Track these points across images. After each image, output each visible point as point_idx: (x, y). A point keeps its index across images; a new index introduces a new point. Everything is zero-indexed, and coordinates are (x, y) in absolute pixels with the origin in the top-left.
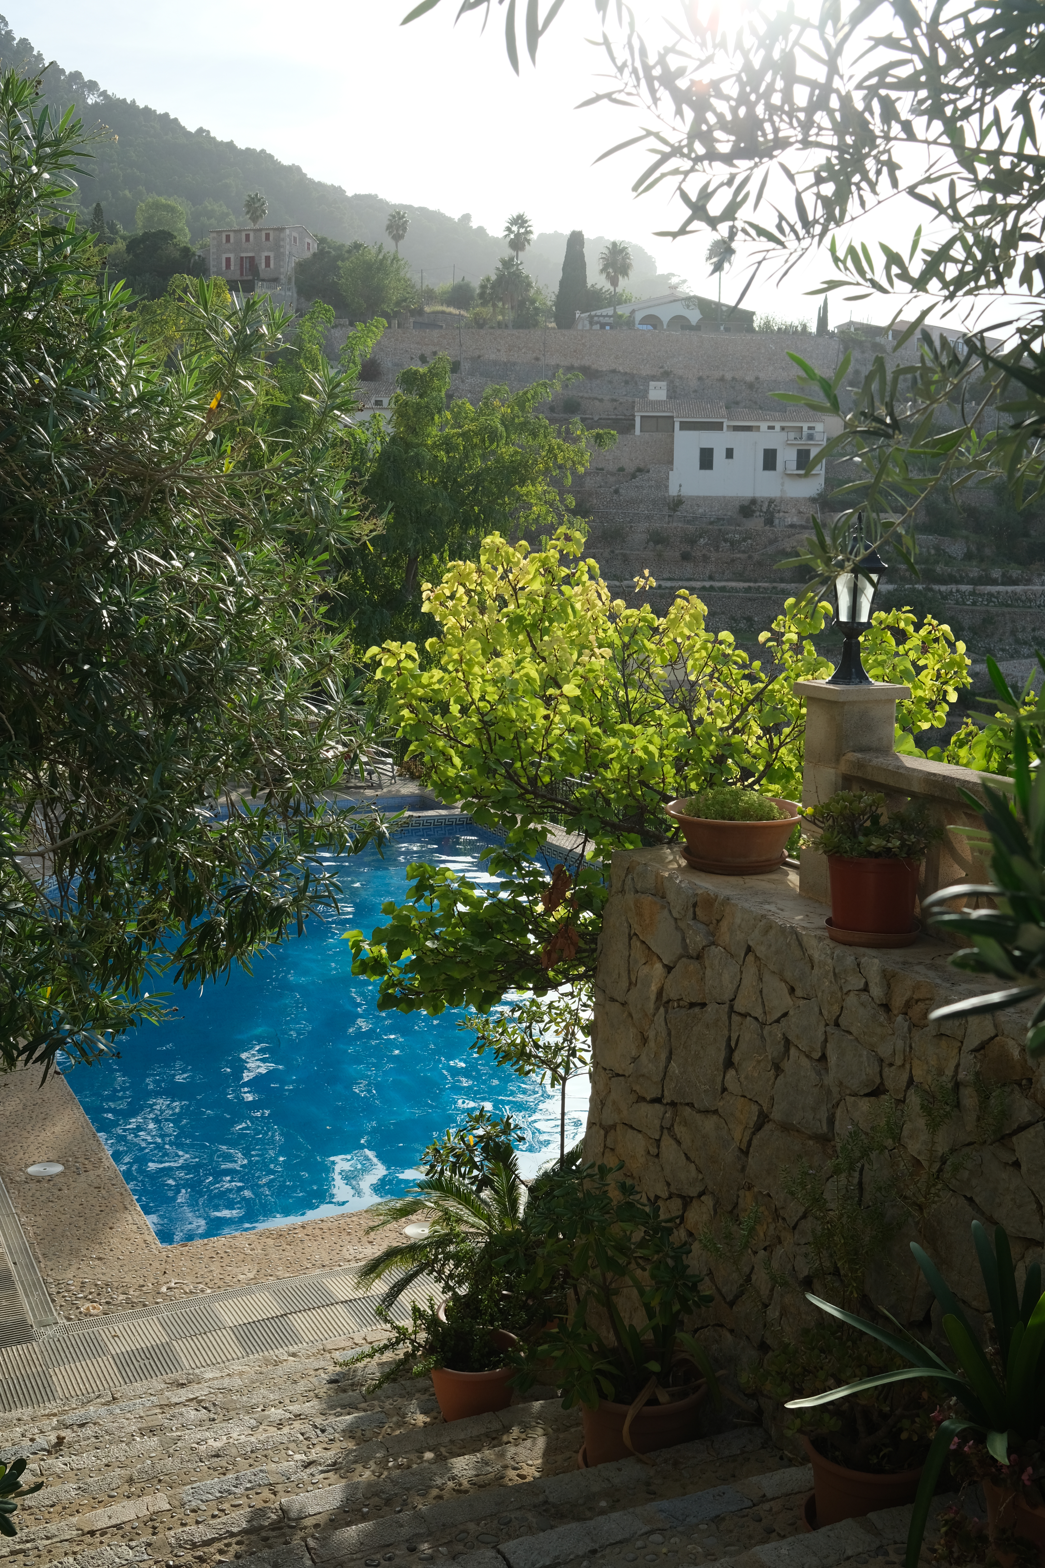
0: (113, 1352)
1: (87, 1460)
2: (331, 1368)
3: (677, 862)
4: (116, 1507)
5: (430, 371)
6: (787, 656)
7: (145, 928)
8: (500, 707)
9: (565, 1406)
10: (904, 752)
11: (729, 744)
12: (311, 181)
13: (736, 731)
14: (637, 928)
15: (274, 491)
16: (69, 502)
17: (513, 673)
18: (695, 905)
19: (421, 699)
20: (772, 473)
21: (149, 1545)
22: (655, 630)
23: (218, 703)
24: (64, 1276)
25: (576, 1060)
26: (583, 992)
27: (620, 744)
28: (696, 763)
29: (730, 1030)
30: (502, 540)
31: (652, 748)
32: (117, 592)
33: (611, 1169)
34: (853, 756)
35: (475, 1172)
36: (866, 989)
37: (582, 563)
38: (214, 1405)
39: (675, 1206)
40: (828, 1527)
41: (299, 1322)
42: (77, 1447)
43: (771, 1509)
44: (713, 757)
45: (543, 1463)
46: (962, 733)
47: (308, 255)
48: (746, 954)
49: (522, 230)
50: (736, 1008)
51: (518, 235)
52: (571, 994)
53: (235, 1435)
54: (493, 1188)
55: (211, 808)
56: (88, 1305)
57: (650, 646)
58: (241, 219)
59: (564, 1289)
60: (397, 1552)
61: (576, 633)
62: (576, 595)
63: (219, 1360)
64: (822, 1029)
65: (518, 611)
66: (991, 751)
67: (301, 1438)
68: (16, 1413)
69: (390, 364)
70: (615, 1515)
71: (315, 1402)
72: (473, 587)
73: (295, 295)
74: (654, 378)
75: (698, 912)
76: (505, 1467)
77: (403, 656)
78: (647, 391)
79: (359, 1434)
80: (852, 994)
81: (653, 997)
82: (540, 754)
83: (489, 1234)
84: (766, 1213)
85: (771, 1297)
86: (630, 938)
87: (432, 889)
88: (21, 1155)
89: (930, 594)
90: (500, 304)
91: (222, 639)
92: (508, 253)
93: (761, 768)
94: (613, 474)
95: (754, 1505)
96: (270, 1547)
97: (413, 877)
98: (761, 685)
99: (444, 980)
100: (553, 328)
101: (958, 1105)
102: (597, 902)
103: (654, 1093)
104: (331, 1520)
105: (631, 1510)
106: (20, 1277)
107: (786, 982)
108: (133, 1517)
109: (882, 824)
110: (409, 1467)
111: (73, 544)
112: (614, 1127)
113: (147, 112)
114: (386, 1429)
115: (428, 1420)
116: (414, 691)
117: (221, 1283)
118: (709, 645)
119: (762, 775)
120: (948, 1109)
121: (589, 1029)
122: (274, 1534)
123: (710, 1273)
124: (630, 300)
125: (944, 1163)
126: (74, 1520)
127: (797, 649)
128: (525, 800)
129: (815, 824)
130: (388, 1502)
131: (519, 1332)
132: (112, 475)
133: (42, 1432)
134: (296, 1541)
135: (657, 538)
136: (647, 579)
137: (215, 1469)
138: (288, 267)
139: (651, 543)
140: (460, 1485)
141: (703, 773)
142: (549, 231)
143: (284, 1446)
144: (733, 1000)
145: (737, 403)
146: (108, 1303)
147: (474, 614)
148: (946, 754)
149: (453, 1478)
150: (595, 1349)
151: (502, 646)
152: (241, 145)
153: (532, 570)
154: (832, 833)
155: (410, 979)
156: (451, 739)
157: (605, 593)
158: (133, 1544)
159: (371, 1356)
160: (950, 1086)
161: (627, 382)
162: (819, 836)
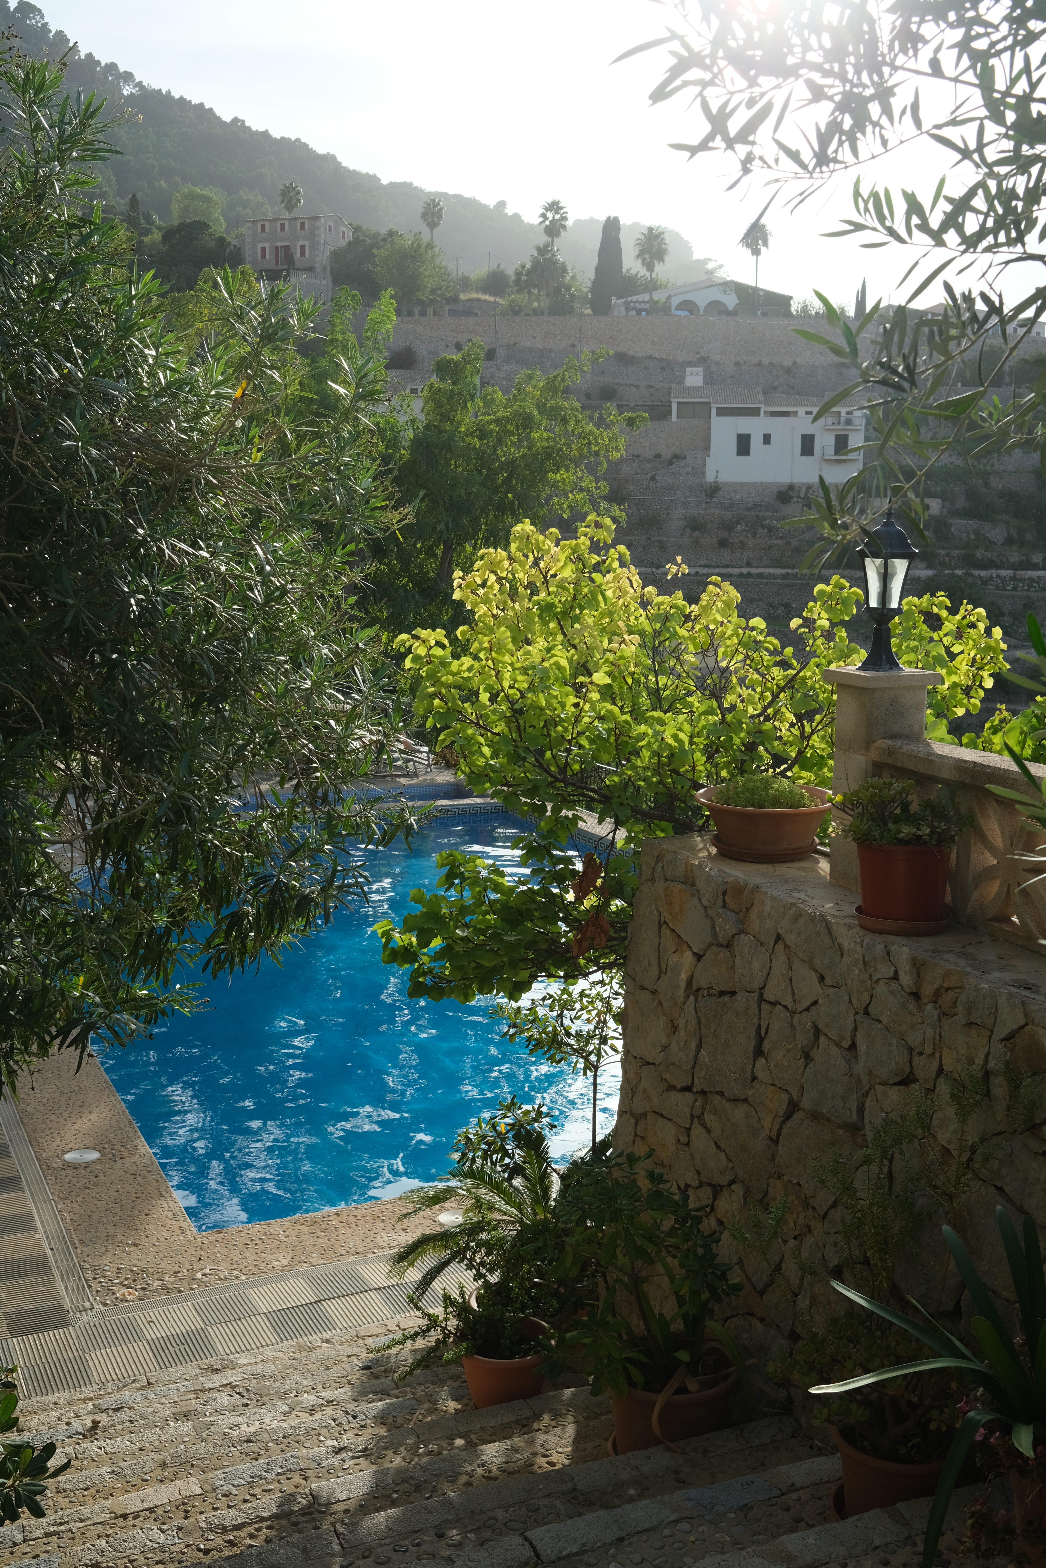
0: (149, 1338)
1: (121, 1444)
2: (364, 1355)
3: (708, 850)
4: (149, 1491)
5: (463, 358)
6: (819, 642)
7: (173, 916)
8: (529, 695)
9: (595, 1393)
10: (936, 738)
11: (760, 732)
12: (346, 169)
13: (767, 719)
14: (666, 917)
15: (301, 480)
16: (96, 491)
17: (543, 660)
18: (724, 893)
19: (449, 687)
20: (809, 458)
21: (180, 1528)
22: (688, 617)
23: (245, 693)
24: (100, 1262)
25: (607, 1048)
26: (615, 981)
27: (650, 732)
28: (727, 751)
29: (760, 1019)
30: (532, 528)
31: (681, 735)
32: (146, 581)
33: (640, 1158)
34: (882, 743)
35: (507, 1160)
36: (896, 977)
37: (612, 550)
38: (248, 1390)
39: (706, 1194)
40: (856, 1517)
41: (333, 1308)
42: (112, 1431)
43: (800, 1498)
44: (744, 745)
45: (573, 1451)
46: (996, 719)
47: (343, 243)
48: (776, 943)
49: (557, 217)
50: (765, 997)
51: (553, 221)
52: (602, 983)
53: (267, 1421)
54: (525, 1177)
55: (239, 798)
56: (124, 1290)
57: (682, 632)
58: (276, 208)
59: (595, 1277)
60: (426, 1538)
61: (607, 620)
62: (608, 582)
63: (253, 1346)
64: (851, 1018)
65: (549, 598)
66: (1025, 738)
67: (333, 1424)
68: (52, 1397)
69: (425, 353)
70: (643, 1503)
71: (347, 1388)
72: (504, 575)
73: (330, 284)
74: (691, 364)
75: (728, 901)
76: (535, 1454)
77: (433, 643)
78: (683, 377)
79: (390, 1420)
80: (881, 982)
81: (683, 985)
82: (570, 742)
83: (521, 1222)
84: (796, 1202)
85: (801, 1286)
86: (660, 927)
87: (463, 878)
88: (58, 1142)
89: (970, 580)
90: (535, 291)
91: (250, 629)
92: (544, 239)
93: (793, 755)
94: (649, 461)
95: (783, 1494)
96: (300, 1532)
97: (443, 866)
98: (793, 672)
99: (474, 968)
100: (589, 315)
101: (988, 1094)
102: (628, 890)
103: (684, 1081)
104: (361, 1506)
105: (659, 1498)
106: (56, 1262)
107: (816, 970)
108: (165, 1501)
109: (912, 812)
110: (439, 1453)
111: (101, 534)
112: (644, 1115)
113: (183, 102)
114: (418, 1415)
115: (459, 1407)
116: (443, 679)
117: (255, 1270)
118: (741, 631)
119: (795, 761)
120: (978, 1097)
121: (619, 1018)
122: (304, 1519)
123: (740, 1262)
124: (666, 287)
125: (974, 1152)
126: (108, 1503)
127: (829, 636)
128: (554, 788)
129: (844, 811)
130: (418, 1488)
131: (551, 1320)
132: (139, 465)
133: (78, 1416)
134: (326, 1526)
135: (695, 525)
136: (679, 566)
137: (247, 1455)
138: (323, 256)
139: (688, 530)
140: (490, 1472)
141: (734, 760)
142: (585, 217)
143: (316, 1432)
144: (763, 988)
145: (774, 388)
146: (143, 1289)
147: (505, 602)
148: (980, 741)
149: (483, 1465)
150: (625, 1337)
151: (533, 634)
152: (276, 134)
153: (563, 557)
154: (862, 820)
155: (440, 967)
156: (481, 727)
157: (637, 580)
158: (165, 1527)
159: (402, 1343)
160: (980, 1075)
161: (663, 369)
162: (848, 823)
